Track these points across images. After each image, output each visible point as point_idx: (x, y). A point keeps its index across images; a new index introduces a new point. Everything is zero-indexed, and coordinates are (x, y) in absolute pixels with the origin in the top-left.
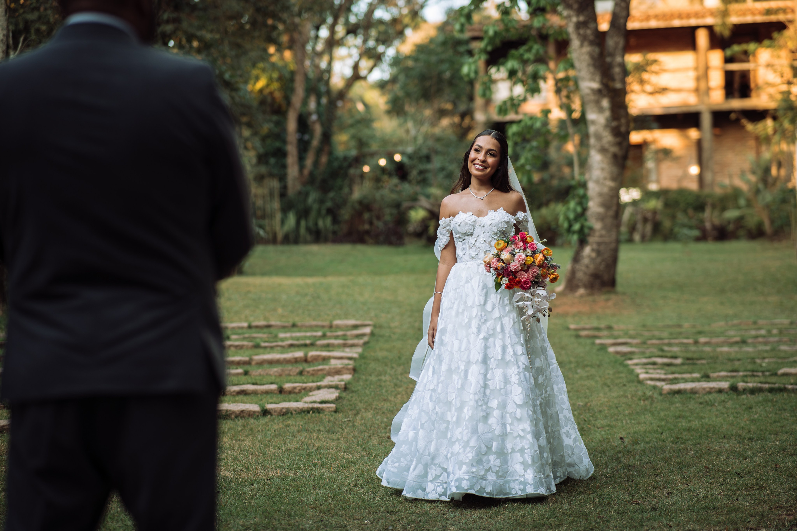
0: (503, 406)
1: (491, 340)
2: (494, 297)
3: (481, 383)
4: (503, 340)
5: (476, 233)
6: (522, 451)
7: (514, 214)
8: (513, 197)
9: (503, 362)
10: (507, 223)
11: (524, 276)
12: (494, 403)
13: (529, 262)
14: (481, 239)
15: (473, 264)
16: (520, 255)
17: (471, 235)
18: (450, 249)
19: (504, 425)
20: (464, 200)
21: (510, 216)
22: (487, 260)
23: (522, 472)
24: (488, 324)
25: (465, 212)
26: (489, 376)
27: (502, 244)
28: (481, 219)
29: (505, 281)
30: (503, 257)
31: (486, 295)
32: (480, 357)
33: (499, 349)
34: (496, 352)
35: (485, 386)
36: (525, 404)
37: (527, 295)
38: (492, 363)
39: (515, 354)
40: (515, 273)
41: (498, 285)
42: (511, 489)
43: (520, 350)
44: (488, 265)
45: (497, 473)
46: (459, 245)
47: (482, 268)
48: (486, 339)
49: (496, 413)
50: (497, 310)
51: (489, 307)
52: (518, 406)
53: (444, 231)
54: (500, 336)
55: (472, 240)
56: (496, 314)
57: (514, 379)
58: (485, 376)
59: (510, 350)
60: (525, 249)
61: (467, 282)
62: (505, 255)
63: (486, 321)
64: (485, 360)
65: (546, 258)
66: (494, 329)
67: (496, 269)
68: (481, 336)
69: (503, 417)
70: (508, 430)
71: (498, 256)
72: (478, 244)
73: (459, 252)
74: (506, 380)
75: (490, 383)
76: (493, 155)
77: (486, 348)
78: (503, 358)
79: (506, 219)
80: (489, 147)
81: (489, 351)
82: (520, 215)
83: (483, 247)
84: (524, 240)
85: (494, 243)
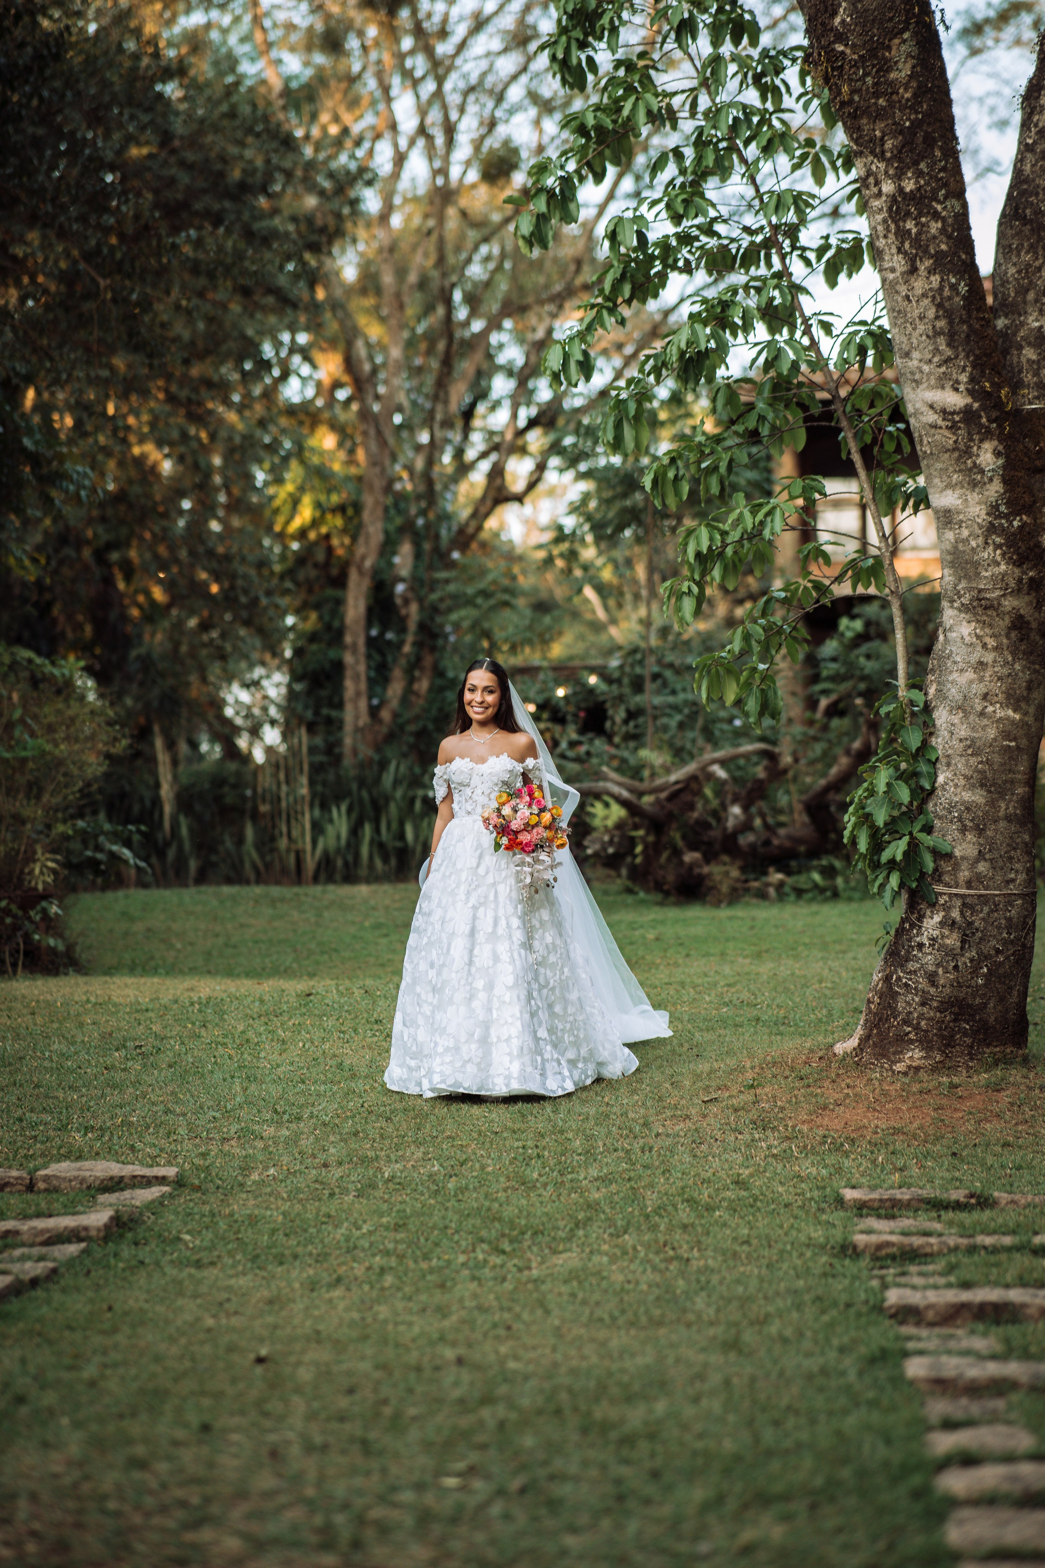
0: (490, 987)
1: (481, 911)
2: (491, 859)
3: (466, 959)
4: (496, 910)
5: (472, 784)
6: (508, 1040)
7: (522, 760)
8: (520, 740)
9: (493, 936)
10: (511, 771)
11: (524, 837)
12: (480, 984)
13: (532, 822)
14: (479, 791)
15: (468, 820)
16: (524, 812)
17: (468, 785)
18: (447, 801)
19: (489, 1010)
20: (463, 743)
21: (516, 764)
22: (486, 815)
23: (507, 1065)
24: (479, 890)
25: (462, 758)
26: (476, 952)
27: (505, 797)
28: (480, 766)
29: (505, 841)
30: (503, 812)
31: (481, 857)
32: (467, 929)
33: (490, 920)
34: (485, 924)
35: (470, 963)
36: (516, 985)
37: (528, 859)
38: (480, 937)
39: (509, 926)
40: (516, 833)
41: (497, 846)
42: (494, 1084)
43: (516, 922)
44: (486, 821)
45: (478, 1064)
46: (456, 797)
47: (480, 824)
48: (475, 908)
49: (482, 996)
50: (491, 875)
51: (481, 871)
52: (508, 988)
53: (441, 782)
54: (492, 906)
55: (468, 791)
56: (490, 879)
57: (505, 957)
58: (471, 951)
59: (503, 923)
60: (530, 806)
61: (459, 841)
62: (507, 811)
63: (477, 886)
64: (472, 933)
65: (554, 819)
66: (486, 897)
67: (495, 826)
68: (470, 905)
69: (490, 1001)
70: (495, 1015)
71: (499, 810)
72: (475, 797)
73: (455, 806)
74: (496, 958)
75: (476, 960)
76: (491, 692)
77: (475, 918)
78: (494, 932)
79: (510, 767)
80: (486, 683)
81: (477, 923)
82: (530, 762)
83: (483, 800)
84: (531, 795)
85: (494, 795)
